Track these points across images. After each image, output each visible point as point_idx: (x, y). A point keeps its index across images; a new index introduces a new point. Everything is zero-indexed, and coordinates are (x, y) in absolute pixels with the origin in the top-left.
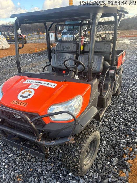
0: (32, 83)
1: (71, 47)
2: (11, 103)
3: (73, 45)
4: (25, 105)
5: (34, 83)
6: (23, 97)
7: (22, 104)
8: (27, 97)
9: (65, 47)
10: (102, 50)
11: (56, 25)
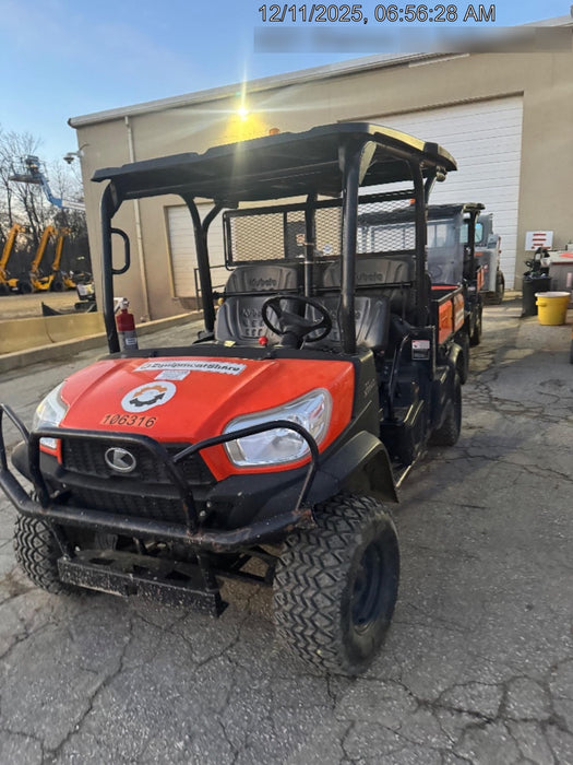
0: (164, 368)
1: (278, 280)
2: (102, 422)
3: (285, 271)
4: (150, 423)
5: (170, 368)
6: (139, 404)
7: (138, 421)
8: (154, 401)
9: (258, 279)
10: (380, 279)
11: (225, 213)
